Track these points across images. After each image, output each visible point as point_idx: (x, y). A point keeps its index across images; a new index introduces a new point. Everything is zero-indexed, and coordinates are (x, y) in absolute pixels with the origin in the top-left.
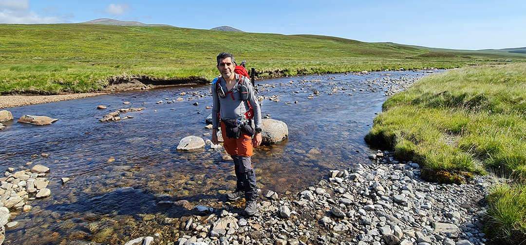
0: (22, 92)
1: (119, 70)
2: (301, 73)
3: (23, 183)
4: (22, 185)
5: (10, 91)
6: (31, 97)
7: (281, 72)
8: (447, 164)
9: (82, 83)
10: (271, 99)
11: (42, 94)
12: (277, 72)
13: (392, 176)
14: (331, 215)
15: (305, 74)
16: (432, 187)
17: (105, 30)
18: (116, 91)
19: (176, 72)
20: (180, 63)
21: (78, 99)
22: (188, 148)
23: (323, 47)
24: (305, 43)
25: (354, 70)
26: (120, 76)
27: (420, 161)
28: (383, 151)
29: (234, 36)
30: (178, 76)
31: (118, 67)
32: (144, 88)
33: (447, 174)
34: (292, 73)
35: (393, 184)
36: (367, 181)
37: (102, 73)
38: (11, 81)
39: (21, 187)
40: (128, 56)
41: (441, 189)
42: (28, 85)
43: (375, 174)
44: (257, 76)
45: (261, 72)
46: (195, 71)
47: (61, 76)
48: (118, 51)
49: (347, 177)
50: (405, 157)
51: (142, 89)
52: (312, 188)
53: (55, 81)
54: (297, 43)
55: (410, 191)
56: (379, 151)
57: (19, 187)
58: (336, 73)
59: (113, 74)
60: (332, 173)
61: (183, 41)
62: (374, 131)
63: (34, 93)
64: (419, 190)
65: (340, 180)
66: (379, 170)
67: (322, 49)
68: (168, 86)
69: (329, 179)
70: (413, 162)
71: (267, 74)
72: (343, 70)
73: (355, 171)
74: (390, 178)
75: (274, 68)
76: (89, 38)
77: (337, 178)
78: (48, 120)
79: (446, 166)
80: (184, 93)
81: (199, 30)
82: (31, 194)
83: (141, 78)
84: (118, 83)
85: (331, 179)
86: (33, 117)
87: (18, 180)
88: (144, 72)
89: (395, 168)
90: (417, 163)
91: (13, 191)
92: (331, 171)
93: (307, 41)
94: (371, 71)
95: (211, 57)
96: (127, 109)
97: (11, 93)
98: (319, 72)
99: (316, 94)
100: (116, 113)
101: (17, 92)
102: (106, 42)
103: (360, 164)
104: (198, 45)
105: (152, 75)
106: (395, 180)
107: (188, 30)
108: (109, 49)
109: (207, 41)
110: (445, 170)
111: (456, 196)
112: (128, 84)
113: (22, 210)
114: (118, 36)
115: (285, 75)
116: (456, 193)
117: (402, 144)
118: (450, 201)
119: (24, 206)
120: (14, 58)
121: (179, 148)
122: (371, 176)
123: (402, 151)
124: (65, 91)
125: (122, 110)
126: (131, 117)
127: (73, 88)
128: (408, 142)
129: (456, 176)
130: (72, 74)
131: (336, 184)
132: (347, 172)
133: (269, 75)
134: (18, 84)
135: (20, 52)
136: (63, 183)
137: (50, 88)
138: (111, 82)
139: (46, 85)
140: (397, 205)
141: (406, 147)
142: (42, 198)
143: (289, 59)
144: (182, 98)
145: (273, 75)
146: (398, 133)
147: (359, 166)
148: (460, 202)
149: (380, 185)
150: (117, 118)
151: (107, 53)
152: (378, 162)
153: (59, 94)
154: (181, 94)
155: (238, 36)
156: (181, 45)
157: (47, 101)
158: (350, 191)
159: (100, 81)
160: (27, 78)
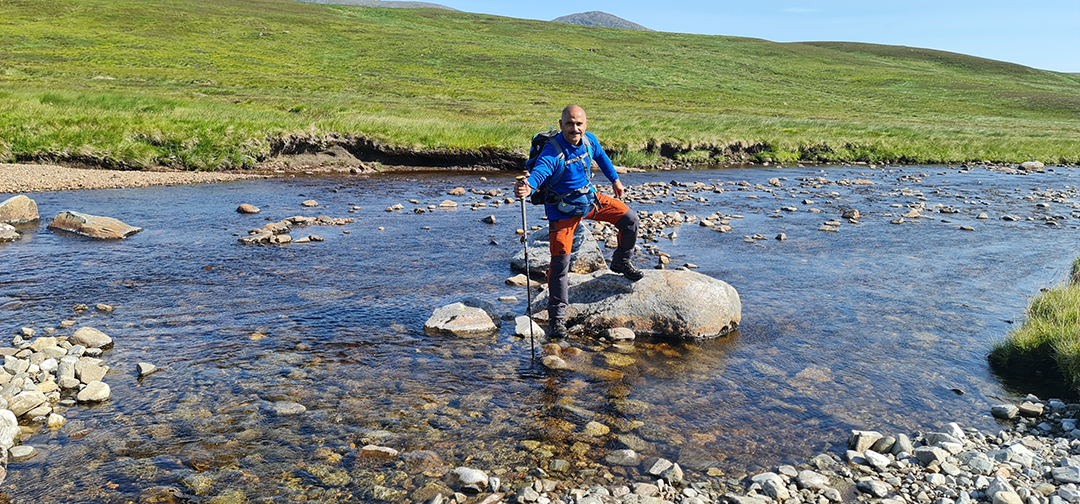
0: (63, 158)
1: (299, 119)
2: (812, 157)
3: (50, 364)
4: (50, 367)
5: (36, 153)
6: (82, 172)
7: (749, 150)
9: (205, 146)
10: (706, 222)
11: (107, 165)
12: (735, 148)
13: (1057, 470)
15: (825, 161)
17: (271, 14)
18: (287, 173)
19: (447, 133)
20: (458, 109)
21: (194, 184)
22: (453, 327)
23: (895, 81)
24: (838, 67)
25: (995, 156)
26: (301, 134)
28: (1044, 397)
29: (618, 41)
30: (450, 144)
31: (297, 111)
32: (358, 171)
34: (781, 155)
35: (1057, 494)
36: (970, 475)
37: (256, 125)
40: (324, 84)
42: (78, 140)
43: (1002, 458)
44: (674, 158)
45: (685, 147)
46: (498, 132)
47: (158, 126)
48: (302, 69)
49: (905, 454)
51: (352, 172)
52: (789, 471)
53: (141, 136)
54: (811, 67)
56: (1031, 396)
57: (41, 371)
58: (930, 162)
59: (284, 127)
60: (857, 437)
61: (474, 50)
62: (1024, 335)
63: (90, 162)
65: (882, 460)
66: (1017, 449)
67: (893, 88)
68: (421, 168)
69: (846, 454)
71: (705, 155)
72: (956, 155)
73: (934, 442)
74: (1049, 476)
75: (728, 138)
76: (234, 31)
77: (871, 454)
78: (118, 227)
80: (461, 190)
81: (520, 22)
82: (65, 392)
83: (353, 142)
85: (851, 454)
86: (84, 216)
87: (40, 356)
88: (362, 125)
91: (28, 380)
92: (856, 432)
93: (845, 61)
94: (1056, 162)
95: (547, 100)
96: (310, 220)
97: (37, 159)
98: (871, 156)
99: (849, 218)
100: (281, 225)
101: (52, 156)
102: (274, 45)
103: (953, 425)
104: (513, 63)
105: (382, 136)
106: (1065, 483)
107: (490, 20)
108: (279, 63)
109: (540, 51)
112: (320, 156)
113: (44, 423)
114: (305, 30)
115: (760, 161)
119: (48, 415)
120: (50, 74)
121: (430, 323)
122: (988, 462)
124: (162, 163)
125: (299, 218)
126: (317, 237)
127: (184, 157)
130: (184, 122)
131: (867, 469)
132: (905, 441)
133: (711, 156)
134: (55, 137)
135: (65, 60)
136: (140, 376)
137: (129, 154)
138: (277, 148)
139: (120, 145)
142: (90, 403)
143: (781, 115)
144: (454, 202)
145: (722, 158)
147: (951, 429)
149: (1011, 488)
150: (282, 238)
151: (272, 74)
152: (1021, 427)
153: (147, 169)
154: (453, 191)
155: (631, 41)
156: (467, 61)
157: (117, 182)
158: (911, 494)
159: (249, 142)
160: (78, 123)
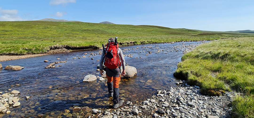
0: (7, 54)
1: (55, 43)
2: (142, 43)
3: (7, 100)
4: (6, 100)
5: (1, 54)
6: (11, 57)
7: (133, 43)
8: (212, 86)
9: (37, 49)
10: (129, 56)
11: (17, 55)
12: (131, 43)
13: (187, 93)
14: (158, 112)
15: (145, 44)
16: (206, 98)
17: (48, 24)
18: (54, 53)
19: (83, 44)
20: (84, 39)
21: (35, 57)
22: (88, 81)
23: (153, 31)
24: (144, 29)
25: (168, 41)
26: (56, 46)
27: (200, 85)
28: (182, 80)
29: (110, 26)
30: (84, 45)
31: (54, 41)
32: (67, 51)
33: (213, 91)
34: (138, 43)
35: (188, 97)
36: (175, 96)
37: (47, 45)
38: (2, 49)
39: (5, 102)
40: (59, 36)
41: (210, 99)
42: (10, 50)
43: (179, 92)
44: (122, 45)
45: (123, 43)
46: (92, 43)
47: (27, 46)
48: (54, 33)
49: (166, 93)
50: (193, 83)
51: (66, 52)
52: (149, 99)
53: (24, 49)
54: (140, 29)
55: (195, 100)
56: (180, 80)
57: (4, 101)
58: (159, 43)
59: (52, 45)
60: (158, 92)
61: (86, 28)
62: (178, 71)
63: (13, 54)
64: (200, 100)
65: (162, 95)
66: (181, 90)
67: (152, 32)
68: (79, 50)
69: (157, 95)
70: (197, 86)
71: (126, 44)
72: (162, 42)
73: (169, 91)
74: (186, 94)
75: (130, 41)
76: (41, 27)
77: (160, 94)
78: (20, 68)
79: (212, 88)
80: (86, 54)
81: (94, 24)
83: (66, 46)
84: (54, 49)
85: (158, 95)
86: (12, 66)
87: (4, 98)
88: (67, 43)
89: (188, 89)
90: (198, 86)
91: (1, 104)
92: (158, 91)
93: (145, 28)
94: (176, 42)
95: (100, 36)
96: (59, 62)
98: (151, 42)
99: (150, 53)
100: (53, 64)
101: (5, 54)
102: (49, 29)
103: (171, 87)
104: (93, 30)
105: (71, 45)
106: (188, 95)
107: (88, 23)
108: (50, 33)
109: (98, 28)
110: (212, 90)
111: (217, 102)
112: (59, 49)
113: (6, 113)
114: (55, 26)
115: (135, 44)
116: (218, 100)
117: (191, 77)
118: (215, 104)
119: (7, 111)
120: (3, 37)
121: (84, 80)
122: (177, 93)
123: (191, 80)
124: (28, 53)
125: (56, 62)
126: (60, 65)
127: (32, 52)
128: (194, 76)
129: (217, 92)
130: (32, 45)
131: (160, 97)
132: (165, 91)
133: (127, 44)
134: (5, 50)
135: (7, 35)
136: (26, 99)
137: (21, 52)
138: (51, 49)
139: (19, 51)
140: (189, 107)
141: (193, 78)
142: (16, 107)
143: (137, 37)
144: (86, 56)
145: (129, 44)
146: (189, 72)
147: (171, 88)
148: (219, 105)
149: (181, 97)
150: (54, 66)
151: (49, 35)
152: (180, 86)
153: (25, 55)
154: (85, 54)
155: (112, 26)
156: (85, 30)
157: (19, 58)
158: (167, 100)
159: (46, 48)
160: (10, 47)
